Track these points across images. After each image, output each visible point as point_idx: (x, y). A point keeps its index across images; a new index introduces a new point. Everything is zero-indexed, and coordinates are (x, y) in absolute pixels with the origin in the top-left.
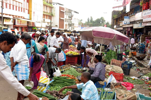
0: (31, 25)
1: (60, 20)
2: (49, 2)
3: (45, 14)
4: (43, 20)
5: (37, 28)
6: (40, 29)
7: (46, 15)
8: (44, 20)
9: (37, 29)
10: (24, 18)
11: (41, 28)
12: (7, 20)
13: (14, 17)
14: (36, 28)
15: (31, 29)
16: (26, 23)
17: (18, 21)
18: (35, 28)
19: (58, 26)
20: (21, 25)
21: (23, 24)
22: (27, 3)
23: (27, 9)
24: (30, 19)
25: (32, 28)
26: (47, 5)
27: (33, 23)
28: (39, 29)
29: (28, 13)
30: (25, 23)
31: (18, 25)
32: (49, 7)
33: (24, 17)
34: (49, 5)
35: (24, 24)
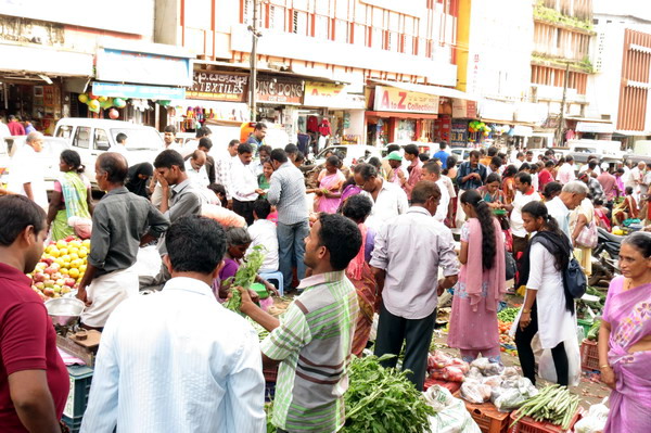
0: (463, 114)
1: (626, 89)
2: (572, 13)
3: (538, 61)
4: (529, 92)
5: (489, 125)
6: (506, 129)
7: (556, 71)
8: (534, 90)
9: (490, 129)
10: (426, 83)
11: (512, 127)
12: (321, 90)
13: (373, 75)
14: (486, 124)
15: (464, 131)
16: (430, 104)
17: (386, 94)
18: (479, 126)
19: (614, 119)
20: (406, 110)
21: (417, 106)
22: (450, 18)
23: (448, 40)
24: (460, 84)
25: (468, 127)
26: (563, 24)
27: (471, 105)
28: (497, 128)
29: (454, 61)
30: (427, 102)
31: (385, 109)
32: (573, 33)
33: (426, 78)
34: (570, 23)
35: (420, 107)
